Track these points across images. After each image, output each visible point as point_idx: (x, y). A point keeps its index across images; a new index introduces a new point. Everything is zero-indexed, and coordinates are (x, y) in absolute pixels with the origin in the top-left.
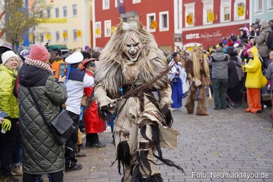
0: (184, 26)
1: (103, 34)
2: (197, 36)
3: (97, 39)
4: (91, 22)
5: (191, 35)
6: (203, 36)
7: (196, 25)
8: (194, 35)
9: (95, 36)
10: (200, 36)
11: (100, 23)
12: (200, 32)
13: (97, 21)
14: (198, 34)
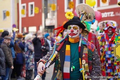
0: (99, 5)
1: (27, 14)
2: (112, 14)
3: (23, 19)
4: (18, 4)
5: (106, 13)
6: (117, 14)
7: (111, 4)
8: (109, 13)
9: (21, 16)
10: (114, 14)
11: (25, 5)
12: (114, 10)
13: (22, 3)
14: (112, 13)
